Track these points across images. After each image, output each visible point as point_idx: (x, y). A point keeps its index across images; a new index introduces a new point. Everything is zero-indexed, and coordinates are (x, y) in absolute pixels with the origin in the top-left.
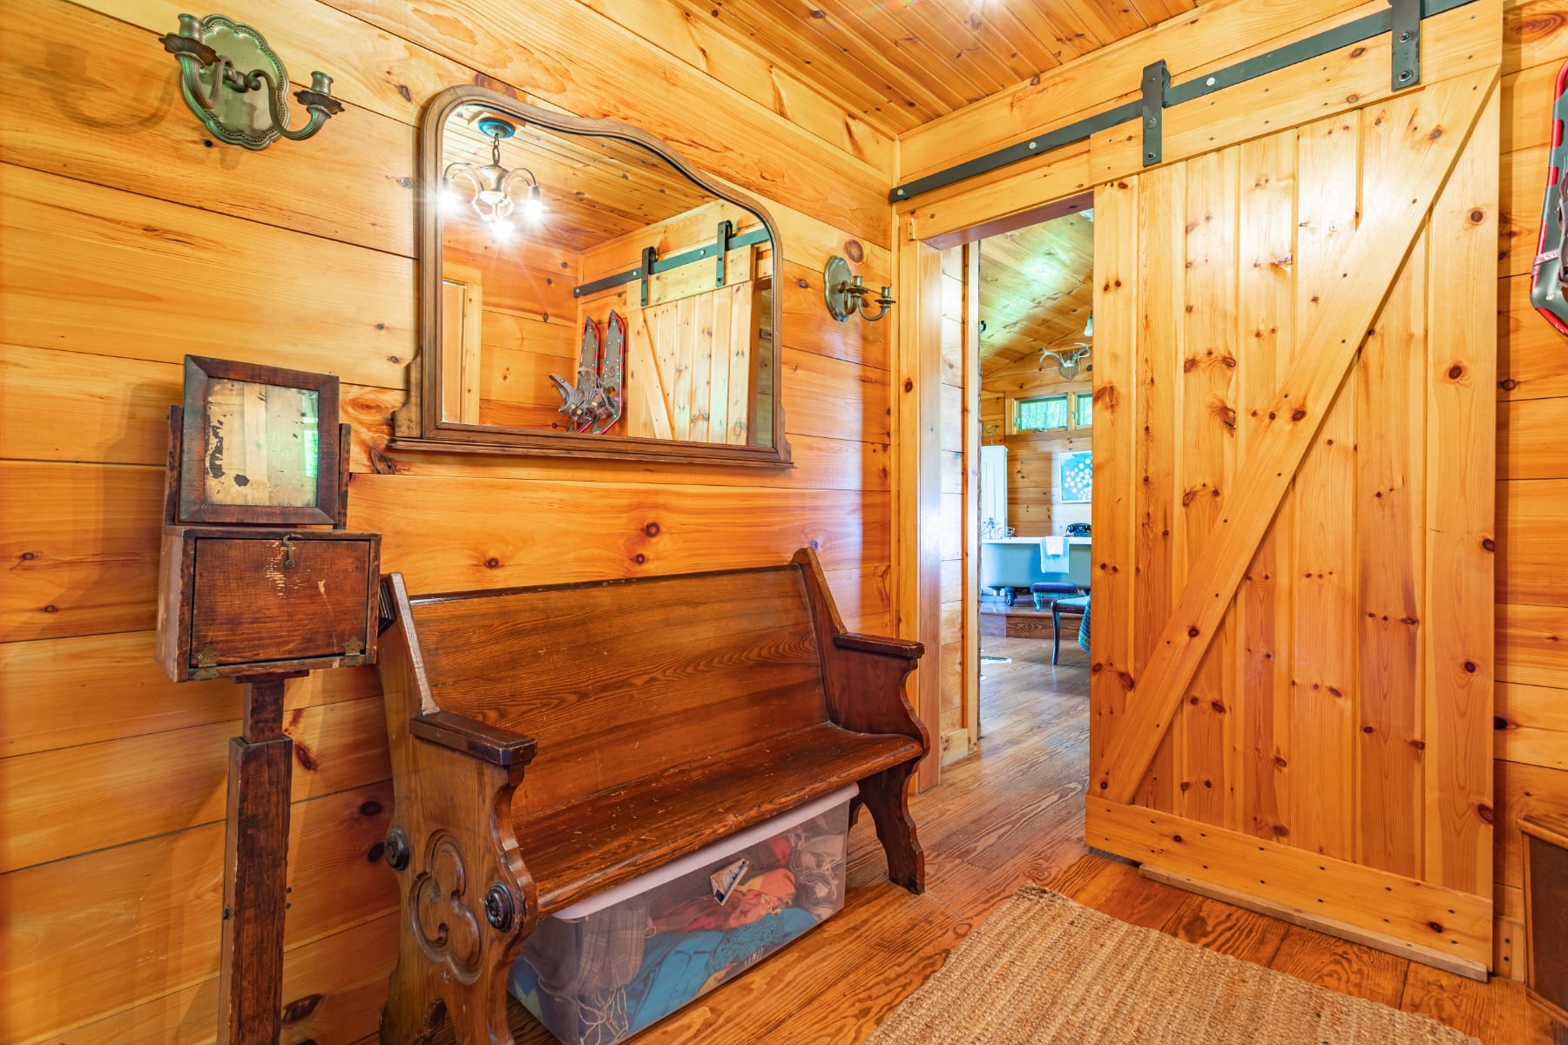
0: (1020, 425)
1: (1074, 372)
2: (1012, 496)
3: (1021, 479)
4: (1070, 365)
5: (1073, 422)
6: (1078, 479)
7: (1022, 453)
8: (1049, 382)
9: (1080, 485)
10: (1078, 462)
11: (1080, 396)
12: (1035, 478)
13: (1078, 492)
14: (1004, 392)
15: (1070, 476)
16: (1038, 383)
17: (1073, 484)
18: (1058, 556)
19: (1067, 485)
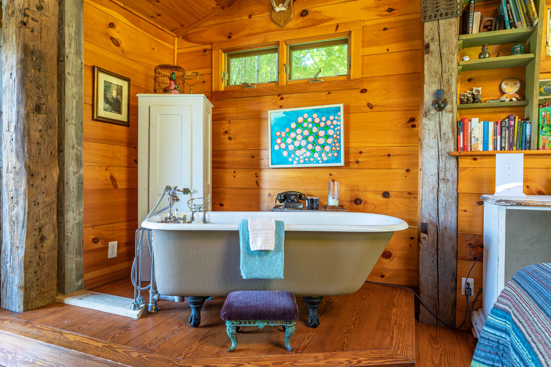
0: (228, 82)
1: (286, 17)
2: (218, 159)
3: (227, 141)
4: (283, 9)
5: (285, 76)
6: (289, 141)
7: (231, 111)
8: (259, 30)
9: (291, 147)
10: (290, 121)
11: (292, 48)
12: (243, 140)
13: (289, 155)
14: (212, 44)
15: (280, 137)
16: (247, 31)
17: (283, 146)
18: (267, 252)
19: (277, 147)
